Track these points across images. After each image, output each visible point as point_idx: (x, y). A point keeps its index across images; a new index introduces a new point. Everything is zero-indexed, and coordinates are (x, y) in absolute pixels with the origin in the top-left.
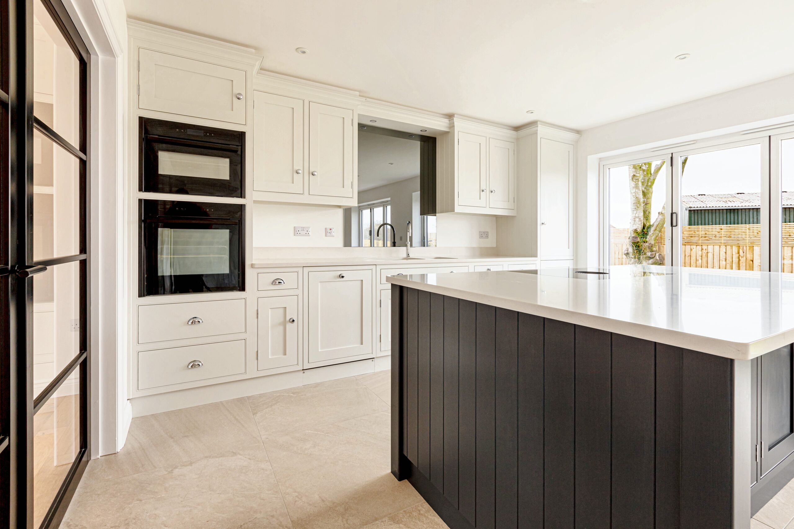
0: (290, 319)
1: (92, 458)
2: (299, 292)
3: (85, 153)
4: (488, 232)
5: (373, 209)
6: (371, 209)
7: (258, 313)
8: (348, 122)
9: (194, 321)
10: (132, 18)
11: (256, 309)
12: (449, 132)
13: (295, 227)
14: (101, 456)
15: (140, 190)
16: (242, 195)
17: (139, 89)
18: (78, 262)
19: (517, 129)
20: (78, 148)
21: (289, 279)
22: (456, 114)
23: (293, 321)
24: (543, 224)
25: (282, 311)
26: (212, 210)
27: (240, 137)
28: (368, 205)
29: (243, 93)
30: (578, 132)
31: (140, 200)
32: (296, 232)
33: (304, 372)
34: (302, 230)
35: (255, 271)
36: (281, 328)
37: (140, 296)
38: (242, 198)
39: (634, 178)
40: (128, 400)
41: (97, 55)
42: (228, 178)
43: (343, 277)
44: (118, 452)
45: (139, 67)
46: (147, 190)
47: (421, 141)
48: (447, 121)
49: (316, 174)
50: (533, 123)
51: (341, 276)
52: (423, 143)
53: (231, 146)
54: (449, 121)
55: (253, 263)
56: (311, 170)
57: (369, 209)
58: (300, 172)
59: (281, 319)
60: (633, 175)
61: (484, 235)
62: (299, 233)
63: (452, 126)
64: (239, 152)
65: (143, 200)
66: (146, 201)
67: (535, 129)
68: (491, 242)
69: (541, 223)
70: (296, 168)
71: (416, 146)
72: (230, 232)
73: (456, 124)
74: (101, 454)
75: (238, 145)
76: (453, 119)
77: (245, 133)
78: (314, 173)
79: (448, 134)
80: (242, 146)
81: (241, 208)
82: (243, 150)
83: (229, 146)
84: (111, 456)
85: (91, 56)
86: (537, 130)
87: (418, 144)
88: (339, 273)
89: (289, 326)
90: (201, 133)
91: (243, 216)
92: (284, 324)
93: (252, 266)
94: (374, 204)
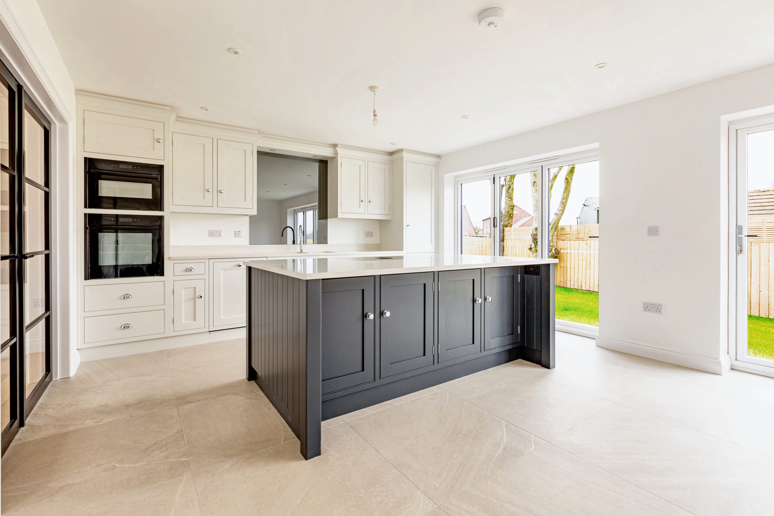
0: (199, 296)
1: (53, 380)
2: (206, 277)
3: (48, 188)
4: (372, 232)
5: (306, 212)
6: (304, 212)
7: (174, 292)
8: (249, 153)
9: (126, 297)
10: (79, 92)
11: (173, 288)
12: (335, 157)
13: (209, 230)
14: (59, 379)
15: (85, 207)
16: (161, 209)
17: (84, 139)
18: (44, 255)
19: (391, 154)
20: (43, 185)
21: (198, 268)
22: (339, 144)
23: (201, 297)
24: (408, 226)
25: (192, 290)
26: (139, 220)
27: (161, 168)
28: (302, 208)
29: (162, 138)
30: (439, 156)
31: (85, 214)
32: (211, 234)
33: (210, 334)
34: (215, 232)
35: (171, 263)
36: (192, 302)
37: (85, 279)
38: (161, 211)
39: (535, 185)
40: (77, 349)
41: (55, 124)
42: (151, 198)
43: (240, 266)
44: (70, 377)
45: (84, 123)
46: (90, 207)
47: (319, 163)
48: (332, 149)
49: (223, 192)
50: (400, 151)
51: (239, 265)
52: (320, 164)
53: (153, 175)
54: (334, 149)
55: (170, 256)
56: (219, 189)
57: (302, 212)
58: (210, 191)
59: (192, 296)
60: (533, 181)
61: (369, 234)
62: (213, 234)
63: (336, 153)
64: (159, 179)
65: (87, 214)
66: (90, 215)
67: (401, 155)
68: (375, 240)
69: (407, 225)
70: (207, 188)
71: (316, 166)
72: (152, 235)
73: (338, 152)
74: (59, 377)
75: (159, 174)
76: (336, 148)
77: (163, 166)
78: (221, 191)
79: (334, 159)
80: (161, 175)
81: (161, 218)
82: (162, 177)
83: (151, 175)
84: (66, 379)
85: (52, 124)
86: (403, 156)
87: (317, 164)
88: (237, 263)
89: (198, 300)
90: (130, 167)
91: (162, 224)
92: (194, 299)
93: (169, 258)
94: (306, 208)
